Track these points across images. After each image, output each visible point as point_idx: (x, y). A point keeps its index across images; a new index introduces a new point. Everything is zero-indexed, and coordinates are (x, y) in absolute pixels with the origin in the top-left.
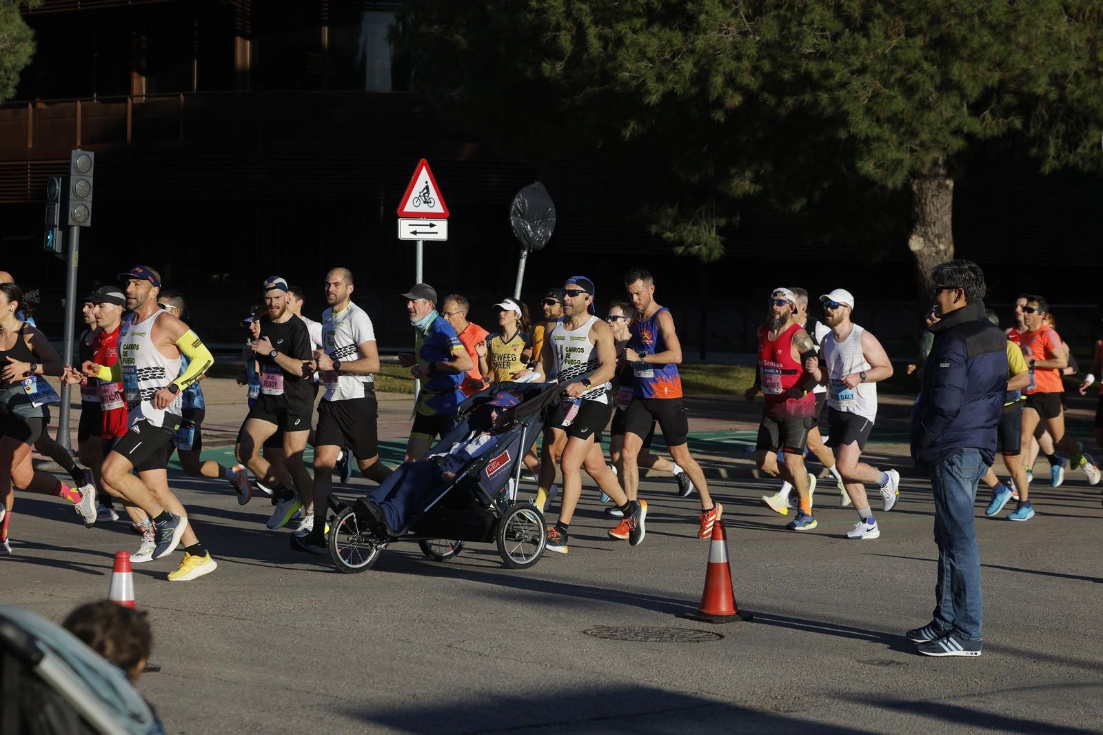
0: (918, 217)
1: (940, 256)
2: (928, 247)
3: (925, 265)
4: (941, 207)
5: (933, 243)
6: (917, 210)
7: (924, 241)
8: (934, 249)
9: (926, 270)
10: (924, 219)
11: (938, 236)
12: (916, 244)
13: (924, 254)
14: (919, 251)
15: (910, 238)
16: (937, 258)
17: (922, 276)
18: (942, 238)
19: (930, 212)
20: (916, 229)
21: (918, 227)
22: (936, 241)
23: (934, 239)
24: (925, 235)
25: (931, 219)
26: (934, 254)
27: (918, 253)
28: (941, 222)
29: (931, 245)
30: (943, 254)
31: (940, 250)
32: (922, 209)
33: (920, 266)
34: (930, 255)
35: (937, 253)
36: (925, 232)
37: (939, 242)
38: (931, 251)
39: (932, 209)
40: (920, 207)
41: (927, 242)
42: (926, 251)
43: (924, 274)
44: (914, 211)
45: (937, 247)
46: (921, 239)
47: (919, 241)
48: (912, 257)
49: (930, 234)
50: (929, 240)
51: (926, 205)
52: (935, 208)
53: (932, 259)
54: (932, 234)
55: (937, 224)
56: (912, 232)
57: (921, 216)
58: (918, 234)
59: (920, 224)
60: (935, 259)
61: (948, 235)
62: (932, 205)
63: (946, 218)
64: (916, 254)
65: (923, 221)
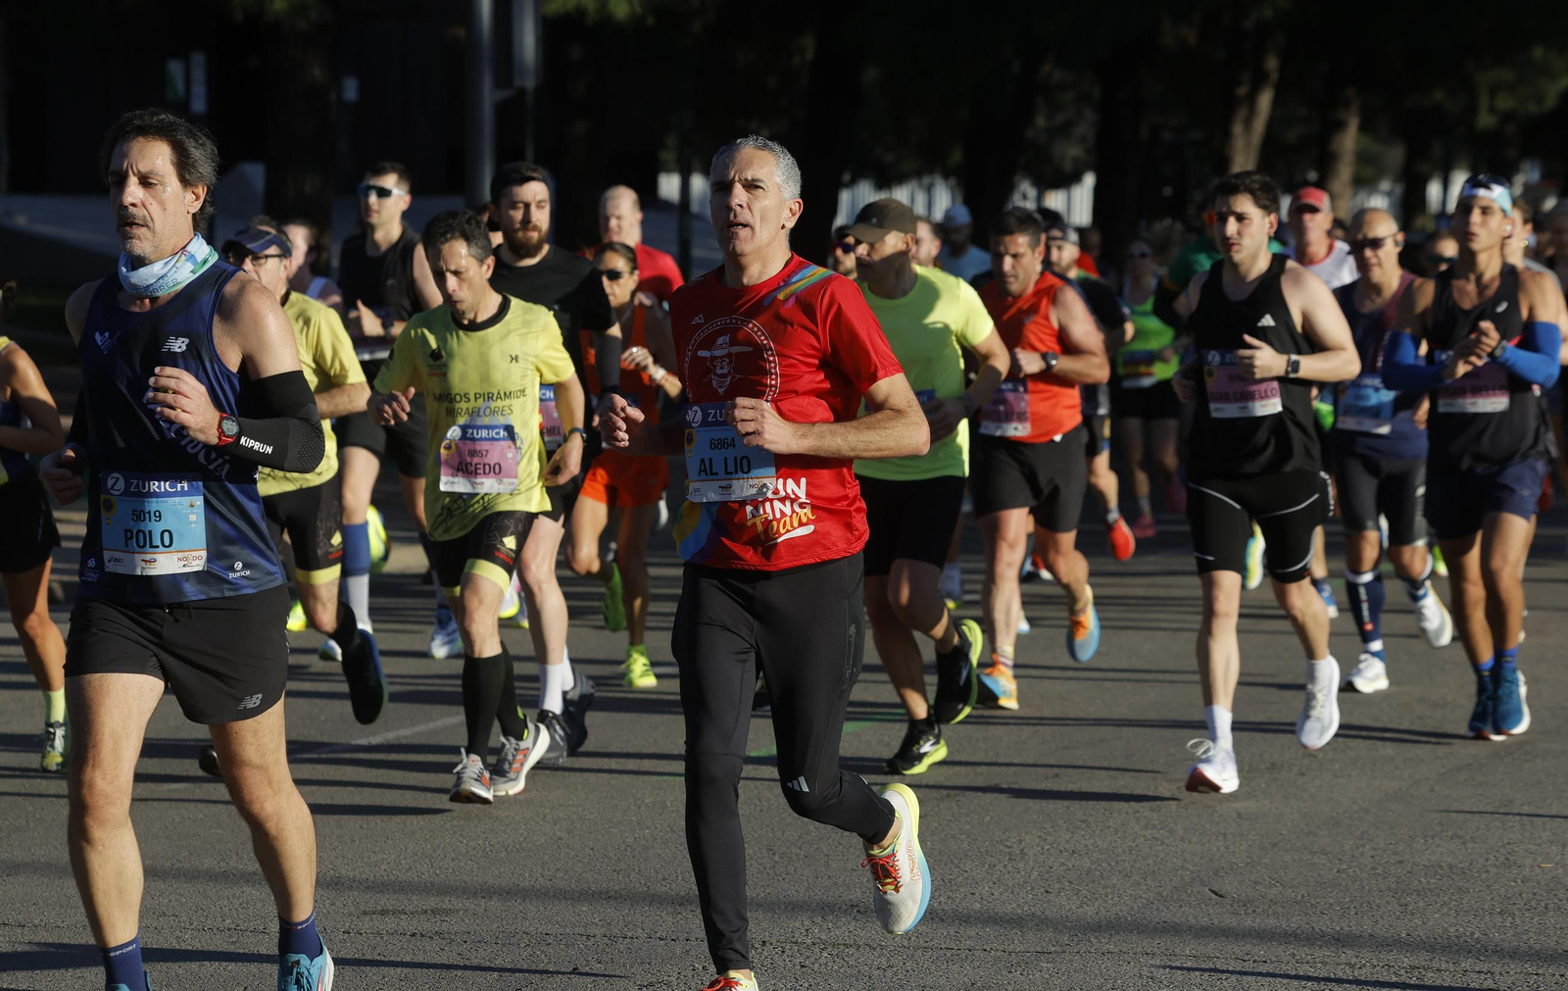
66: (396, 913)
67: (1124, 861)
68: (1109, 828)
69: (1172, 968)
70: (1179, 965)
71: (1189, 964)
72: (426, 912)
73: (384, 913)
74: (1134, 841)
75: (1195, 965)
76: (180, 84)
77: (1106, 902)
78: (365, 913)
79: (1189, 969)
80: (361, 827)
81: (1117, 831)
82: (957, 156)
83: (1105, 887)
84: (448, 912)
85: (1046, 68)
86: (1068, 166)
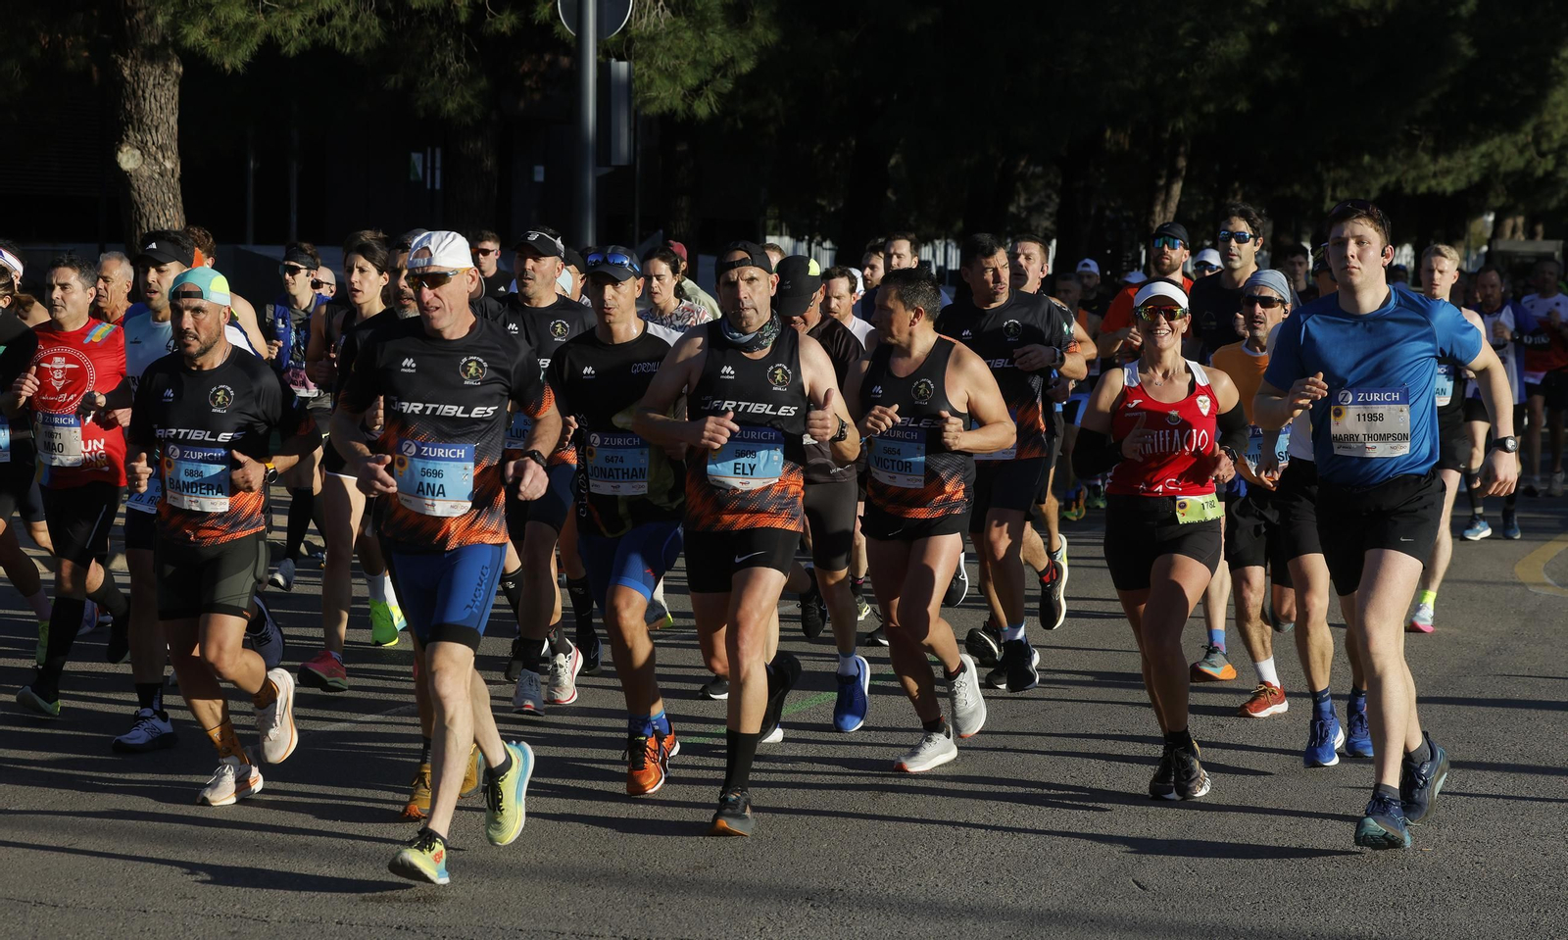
0: (132, 117)
1: (167, 178)
2: (149, 164)
3: (142, 193)
4: (166, 103)
5: (156, 159)
6: (128, 107)
7: (143, 154)
8: (156, 168)
9: (144, 199)
10: (141, 121)
11: (161, 148)
12: (128, 159)
13: (141, 175)
14: (136, 170)
15: (119, 150)
16: (161, 181)
17: (139, 208)
18: (167, 150)
19: (151, 110)
20: (127, 136)
21: (131, 133)
22: (160, 156)
23: (156, 153)
24: (142, 147)
25: (152, 121)
26: (156, 176)
27: (133, 174)
28: (166, 126)
29: (153, 161)
30: (169, 174)
31: (166, 170)
32: (138, 105)
33: (135, 195)
34: (151, 178)
35: (162, 174)
36: (142, 141)
37: (164, 157)
38: (153, 172)
39: (153, 105)
40: (134, 103)
41: (146, 156)
42: (146, 172)
43: (141, 207)
44: (124, 108)
45: (161, 165)
46: (137, 153)
47: (133, 156)
48: (124, 179)
49: (150, 144)
50: (149, 155)
51: (145, 100)
52: (158, 105)
53: (154, 183)
54: (154, 144)
55: (161, 129)
56: (121, 142)
57: (135, 116)
58: (131, 145)
59: (134, 130)
60: (157, 183)
61: (175, 145)
62: (153, 100)
63: (173, 120)
64: (131, 175)
65: (140, 126)
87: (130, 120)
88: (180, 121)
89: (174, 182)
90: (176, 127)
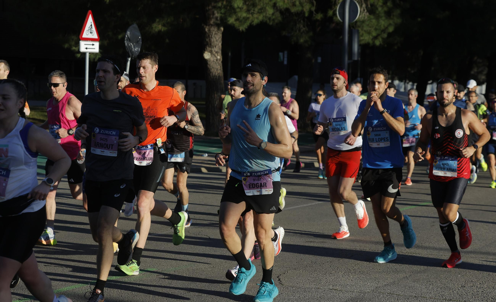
1: (218, 61)
2: (213, 57)
3: (211, 66)
4: (218, 39)
5: (215, 56)
6: (207, 40)
7: (211, 54)
8: (215, 58)
9: (211, 68)
10: (211, 44)
11: (217, 52)
12: (207, 56)
13: (211, 60)
14: (209, 59)
15: (204, 53)
16: (216, 62)
18: (218, 53)
19: (214, 41)
20: (207, 49)
21: (208, 48)
22: (216, 55)
23: (215, 54)
24: (211, 52)
25: (214, 44)
26: (215, 61)
27: (208, 60)
28: (218, 46)
29: (214, 56)
30: (219, 60)
31: (218, 59)
32: (210, 40)
33: (209, 66)
34: (214, 61)
35: (217, 60)
36: (211, 50)
37: (217, 55)
38: (214, 59)
39: (214, 40)
40: (209, 39)
41: (212, 55)
42: (212, 59)
43: (210, 70)
44: (206, 41)
45: (216, 57)
46: (210, 54)
47: (208, 55)
48: (205, 62)
49: (213, 51)
50: (213, 54)
51: (212, 38)
52: (216, 39)
53: (214, 63)
55: (217, 47)
56: (205, 50)
57: (209, 43)
58: (208, 51)
59: (208, 47)
60: (215, 63)
61: (220, 52)
62: (214, 38)
63: (220, 44)
64: (207, 60)
65: (210, 45)
66: (314, 242)
67: (479, 237)
68: (476, 229)
69: (487, 261)
70: (488, 260)
71: (491, 260)
72: (320, 242)
73: (311, 242)
74: (482, 232)
75: (492, 261)
76: (282, 58)
77: (474, 246)
78: (307, 242)
79: (491, 262)
80: (308, 223)
81: (478, 230)
82: (455, 77)
83: (474, 243)
84: (325, 242)
85: (476, 58)
86: (481, 81)
87: (207, 44)
88: (222, 45)
89: (220, 62)
90: (221, 46)
